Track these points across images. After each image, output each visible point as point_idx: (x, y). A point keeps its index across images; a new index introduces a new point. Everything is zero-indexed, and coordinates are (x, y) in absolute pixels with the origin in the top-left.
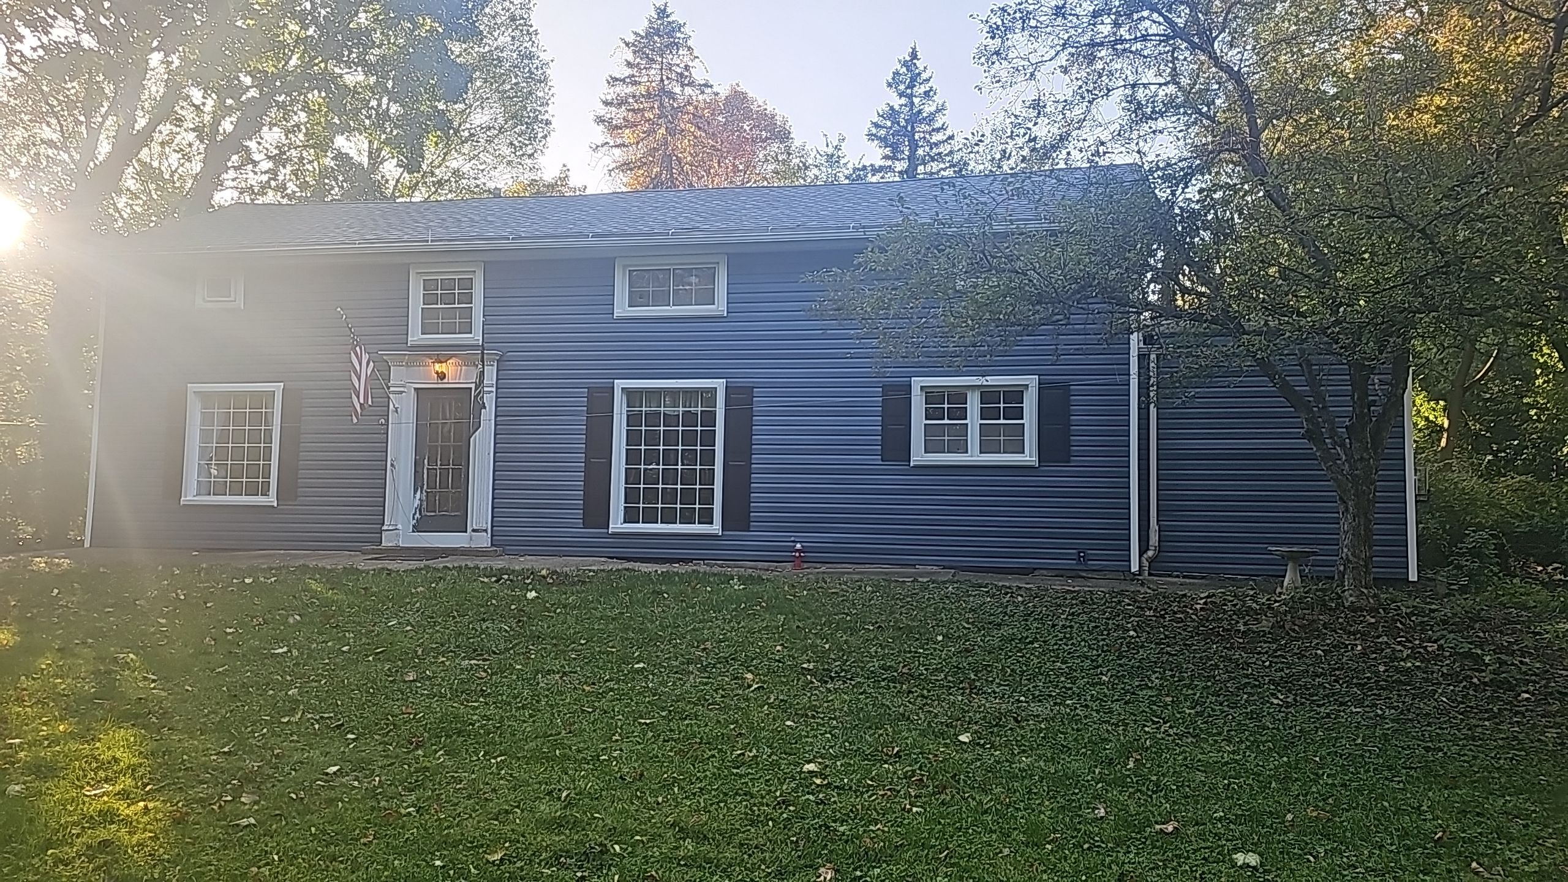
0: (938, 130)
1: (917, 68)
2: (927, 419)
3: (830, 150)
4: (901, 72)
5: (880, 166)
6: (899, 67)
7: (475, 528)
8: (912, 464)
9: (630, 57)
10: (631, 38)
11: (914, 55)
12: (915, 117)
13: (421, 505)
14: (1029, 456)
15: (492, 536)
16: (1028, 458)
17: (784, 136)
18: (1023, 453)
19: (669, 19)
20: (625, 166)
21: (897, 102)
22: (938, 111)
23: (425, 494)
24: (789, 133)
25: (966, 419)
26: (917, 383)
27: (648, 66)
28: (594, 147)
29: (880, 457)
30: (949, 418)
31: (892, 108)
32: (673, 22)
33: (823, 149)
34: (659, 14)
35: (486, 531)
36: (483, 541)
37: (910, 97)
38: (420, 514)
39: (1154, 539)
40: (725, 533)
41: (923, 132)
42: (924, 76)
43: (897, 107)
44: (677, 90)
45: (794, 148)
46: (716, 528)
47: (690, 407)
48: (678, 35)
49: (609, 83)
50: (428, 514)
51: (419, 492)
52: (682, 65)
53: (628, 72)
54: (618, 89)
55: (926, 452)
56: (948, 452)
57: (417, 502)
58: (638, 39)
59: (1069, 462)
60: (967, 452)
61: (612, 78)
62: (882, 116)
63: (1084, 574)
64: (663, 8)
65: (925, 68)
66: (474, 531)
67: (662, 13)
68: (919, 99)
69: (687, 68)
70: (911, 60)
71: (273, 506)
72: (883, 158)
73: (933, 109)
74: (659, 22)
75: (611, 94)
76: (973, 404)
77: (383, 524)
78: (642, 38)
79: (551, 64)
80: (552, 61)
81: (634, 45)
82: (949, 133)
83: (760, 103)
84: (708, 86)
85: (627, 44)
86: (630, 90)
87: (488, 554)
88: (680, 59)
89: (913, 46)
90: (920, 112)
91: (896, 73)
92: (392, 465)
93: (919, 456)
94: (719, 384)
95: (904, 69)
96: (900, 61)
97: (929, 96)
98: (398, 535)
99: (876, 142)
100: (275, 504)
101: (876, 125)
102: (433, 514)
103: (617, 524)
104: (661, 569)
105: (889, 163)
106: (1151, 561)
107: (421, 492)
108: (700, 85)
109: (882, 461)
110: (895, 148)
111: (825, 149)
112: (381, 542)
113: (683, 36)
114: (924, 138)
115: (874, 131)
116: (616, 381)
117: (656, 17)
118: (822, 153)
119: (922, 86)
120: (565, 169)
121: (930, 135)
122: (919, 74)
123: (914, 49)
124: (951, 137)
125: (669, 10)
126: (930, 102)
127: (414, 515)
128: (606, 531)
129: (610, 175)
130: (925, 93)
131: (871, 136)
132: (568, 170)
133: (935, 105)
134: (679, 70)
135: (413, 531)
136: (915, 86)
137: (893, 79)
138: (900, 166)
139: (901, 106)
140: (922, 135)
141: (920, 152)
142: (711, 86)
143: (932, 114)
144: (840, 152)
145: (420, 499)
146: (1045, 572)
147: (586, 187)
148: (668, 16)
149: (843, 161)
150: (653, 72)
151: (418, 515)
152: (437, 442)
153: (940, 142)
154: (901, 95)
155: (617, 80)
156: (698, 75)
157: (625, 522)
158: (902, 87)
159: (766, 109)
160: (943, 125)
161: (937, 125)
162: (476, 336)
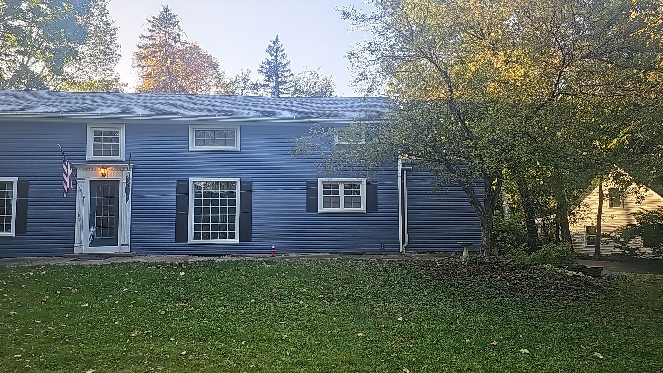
0: (287, 71)
1: (278, 45)
2: (324, 194)
3: (244, 76)
4: (272, 46)
5: (264, 84)
6: (271, 44)
7: (122, 244)
8: (319, 212)
9: (150, 27)
10: (151, 19)
11: (277, 39)
12: (278, 65)
13: (93, 234)
14: (363, 209)
15: (131, 247)
16: (362, 210)
17: (215, 66)
18: (360, 207)
19: (169, 13)
20: (148, 76)
21: (270, 58)
22: (288, 63)
23: (95, 229)
24: (218, 65)
25: (339, 194)
26: (320, 180)
27: (159, 32)
28: (134, 66)
29: (306, 210)
30: (332, 194)
31: (268, 60)
32: (171, 14)
33: (240, 75)
34: (164, 10)
35: (128, 245)
36: (127, 250)
37: (276, 56)
38: (93, 238)
39: (407, 240)
40: (241, 242)
41: (281, 71)
42: (281, 48)
43: (270, 60)
44: (173, 44)
45: (220, 72)
46: (237, 240)
47: (223, 189)
48: (174, 20)
49: (140, 37)
50: (97, 238)
51: (92, 228)
52: (176, 34)
53: (150, 34)
54: (145, 41)
55: (324, 208)
56: (332, 207)
57: (91, 233)
58: (155, 19)
59: (377, 211)
60: (339, 207)
61: (142, 36)
62: (264, 63)
63: (383, 253)
64: (166, 7)
65: (282, 45)
66: (122, 245)
67: (166, 9)
68: (280, 58)
69: (178, 35)
70: (276, 41)
71: (13, 237)
72: (264, 81)
73: (285, 62)
74: (165, 13)
75: (141, 43)
76: (342, 189)
77: (74, 243)
78: (157, 19)
79: (118, 28)
80: (119, 27)
81: (153, 22)
82: (291, 73)
83: (205, 52)
84: (187, 44)
85: (150, 22)
86: (150, 42)
87: (130, 255)
88: (173, 31)
89: (276, 35)
90: (280, 63)
91: (270, 46)
92: (79, 216)
93: (321, 209)
94: (238, 180)
95: (273, 45)
96: (271, 41)
97: (283, 57)
98: (82, 248)
99: (262, 74)
100: (14, 236)
101: (262, 67)
102: (99, 238)
103: (191, 240)
104: (206, 259)
105: (267, 83)
106: (406, 247)
107: (93, 228)
108: (183, 43)
109: (307, 211)
110: (270, 77)
111: (242, 75)
112: (73, 252)
113: (176, 21)
114: (282, 74)
115: (261, 69)
116: (190, 178)
117: (163, 11)
118: (240, 77)
119: (281, 53)
120: (117, 75)
121: (284, 73)
122: (279, 47)
123: (277, 37)
124: (292, 74)
125: (169, 8)
126: (284, 60)
127: (89, 239)
128: (186, 243)
129: (140, 79)
130: (282, 55)
131: (260, 71)
132: (119, 75)
133: (286, 61)
134: (174, 35)
135: (90, 246)
136: (278, 52)
137: (269, 48)
138: (272, 85)
139: (272, 60)
140: (281, 73)
141: (280, 79)
142: (189, 44)
143: (285, 64)
144: (248, 77)
145: (93, 231)
146: (369, 253)
147: (128, 84)
148: (168, 11)
149: (249, 81)
150: (161, 35)
151: (91, 239)
152: (101, 205)
153: (288, 76)
154: (272, 55)
155: (145, 37)
156: (183, 39)
157: (194, 239)
158: (273, 52)
159: (207, 54)
160: (289, 69)
161: (287, 69)
162: (122, 157)
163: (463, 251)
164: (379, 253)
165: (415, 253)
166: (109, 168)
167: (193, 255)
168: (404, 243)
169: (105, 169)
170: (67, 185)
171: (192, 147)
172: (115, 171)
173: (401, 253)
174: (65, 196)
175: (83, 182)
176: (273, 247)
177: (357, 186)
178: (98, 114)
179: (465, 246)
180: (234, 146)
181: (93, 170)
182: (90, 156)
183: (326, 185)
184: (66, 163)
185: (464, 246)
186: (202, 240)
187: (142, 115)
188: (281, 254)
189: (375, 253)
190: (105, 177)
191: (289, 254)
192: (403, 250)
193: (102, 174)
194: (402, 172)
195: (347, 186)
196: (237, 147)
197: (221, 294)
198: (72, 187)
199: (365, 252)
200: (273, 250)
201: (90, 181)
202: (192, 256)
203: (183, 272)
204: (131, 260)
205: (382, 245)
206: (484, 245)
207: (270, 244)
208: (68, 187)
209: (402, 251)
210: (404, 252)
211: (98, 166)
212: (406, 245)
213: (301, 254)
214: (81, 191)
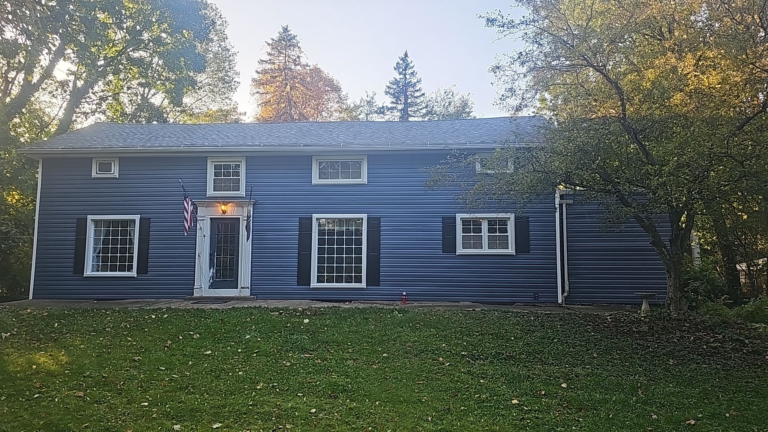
0: (417, 91)
1: (407, 61)
2: (463, 233)
3: (369, 99)
4: (400, 63)
5: (391, 107)
6: (399, 61)
7: (242, 286)
8: (457, 254)
9: (269, 50)
10: (270, 42)
11: (406, 55)
12: (408, 85)
13: (213, 276)
14: (511, 250)
15: (251, 290)
17: (336, 89)
18: (508, 248)
19: (289, 33)
20: (266, 103)
21: (398, 77)
22: (418, 82)
23: (215, 270)
24: (340, 88)
25: (481, 233)
26: (459, 216)
27: (278, 55)
28: (252, 93)
29: (442, 251)
30: (473, 233)
31: (396, 80)
32: (291, 34)
33: (365, 98)
34: (284, 30)
35: (248, 288)
36: (247, 293)
37: (405, 75)
38: (213, 280)
39: (567, 288)
40: (368, 287)
41: (411, 91)
42: (411, 65)
43: (398, 80)
44: (293, 67)
45: (342, 95)
46: (363, 285)
47: (349, 227)
48: (294, 41)
49: (259, 62)
50: (217, 280)
51: (212, 269)
52: (296, 56)
53: (268, 58)
54: (264, 65)
55: (463, 248)
56: (473, 248)
57: (211, 274)
58: (274, 42)
59: (529, 252)
60: (482, 248)
61: (261, 61)
62: (392, 83)
63: (537, 304)
64: (286, 27)
65: (412, 61)
66: (242, 288)
67: (286, 30)
68: (409, 76)
69: (298, 57)
70: (405, 58)
71: (134, 277)
72: (391, 103)
73: (415, 81)
74: (284, 34)
75: (260, 68)
76: (485, 226)
77: (194, 285)
78: (276, 41)
79: (237, 54)
80: (238, 52)
81: (272, 45)
82: (422, 92)
83: (326, 74)
84: (308, 66)
85: (269, 44)
86: (269, 66)
87: (251, 299)
88: (294, 53)
89: (405, 51)
90: (410, 82)
91: (398, 63)
92: (199, 256)
93: (460, 250)
94: (364, 216)
95: (402, 61)
96: (400, 58)
97: (413, 75)
98: (202, 291)
99: (389, 95)
100: (136, 276)
101: (389, 87)
102: (219, 280)
103: (314, 284)
104: (331, 305)
105: (395, 105)
106: (566, 298)
108: (303, 65)
109: (443, 252)
110: (398, 98)
111: (367, 98)
112: (193, 294)
113: (296, 41)
114: (411, 94)
115: (388, 90)
116: (313, 215)
118: (365, 100)
119: (410, 70)
120: (236, 103)
121: (414, 93)
122: (409, 64)
123: (406, 53)
124: (424, 94)
125: (289, 29)
126: (414, 78)
127: (209, 280)
128: (309, 287)
129: (258, 107)
130: (412, 73)
131: (387, 93)
132: (238, 104)
133: (417, 79)
134: (294, 58)
135: (209, 288)
136: (407, 70)
137: (397, 66)
138: (400, 107)
139: (400, 78)
141: (409, 101)
142: (310, 66)
143: (415, 83)
144: (373, 100)
145: (213, 273)
146: (519, 304)
147: (246, 113)
148: (288, 32)
149: (375, 104)
150: (281, 58)
151: (211, 281)
152: (222, 244)
153: (418, 96)
154: (400, 74)
155: (264, 61)
156: (303, 61)
157: (318, 282)
158: (401, 70)
159: (328, 77)
160: (420, 88)
161: (417, 88)
162: (242, 192)
163: (642, 304)
164: (532, 304)
165: (578, 305)
166: (229, 205)
167: (317, 300)
168: (563, 292)
169: (225, 205)
170: (187, 223)
171: (316, 180)
172: (236, 208)
173: (559, 304)
174: (186, 234)
175: (204, 220)
176: (404, 293)
177: (504, 222)
178: (219, 146)
179: (646, 297)
180: (361, 178)
181: (213, 207)
182: (210, 192)
183: (465, 222)
184: (187, 199)
185: (644, 298)
186: (325, 284)
187: (263, 146)
188: (413, 302)
189: (526, 304)
190: (226, 214)
191: (423, 302)
192: (562, 300)
193: (223, 211)
194: (561, 205)
195: (491, 222)
196: (364, 180)
197: (349, 345)
198: (193, 225)
199: (515, 302)
200: (404, 297)
201: (211, 218)
202: (315, 301)
203: (307, 319)
204: (253, 305)
205: (535, 295)
206: (670, 296)
207: (401, 290)
208: (189, 225)
209: (561, 302)
210: (564, 303)
211: (219, 203)
212: (565, 294)
213: (436, 302)
214: (201, 229)
